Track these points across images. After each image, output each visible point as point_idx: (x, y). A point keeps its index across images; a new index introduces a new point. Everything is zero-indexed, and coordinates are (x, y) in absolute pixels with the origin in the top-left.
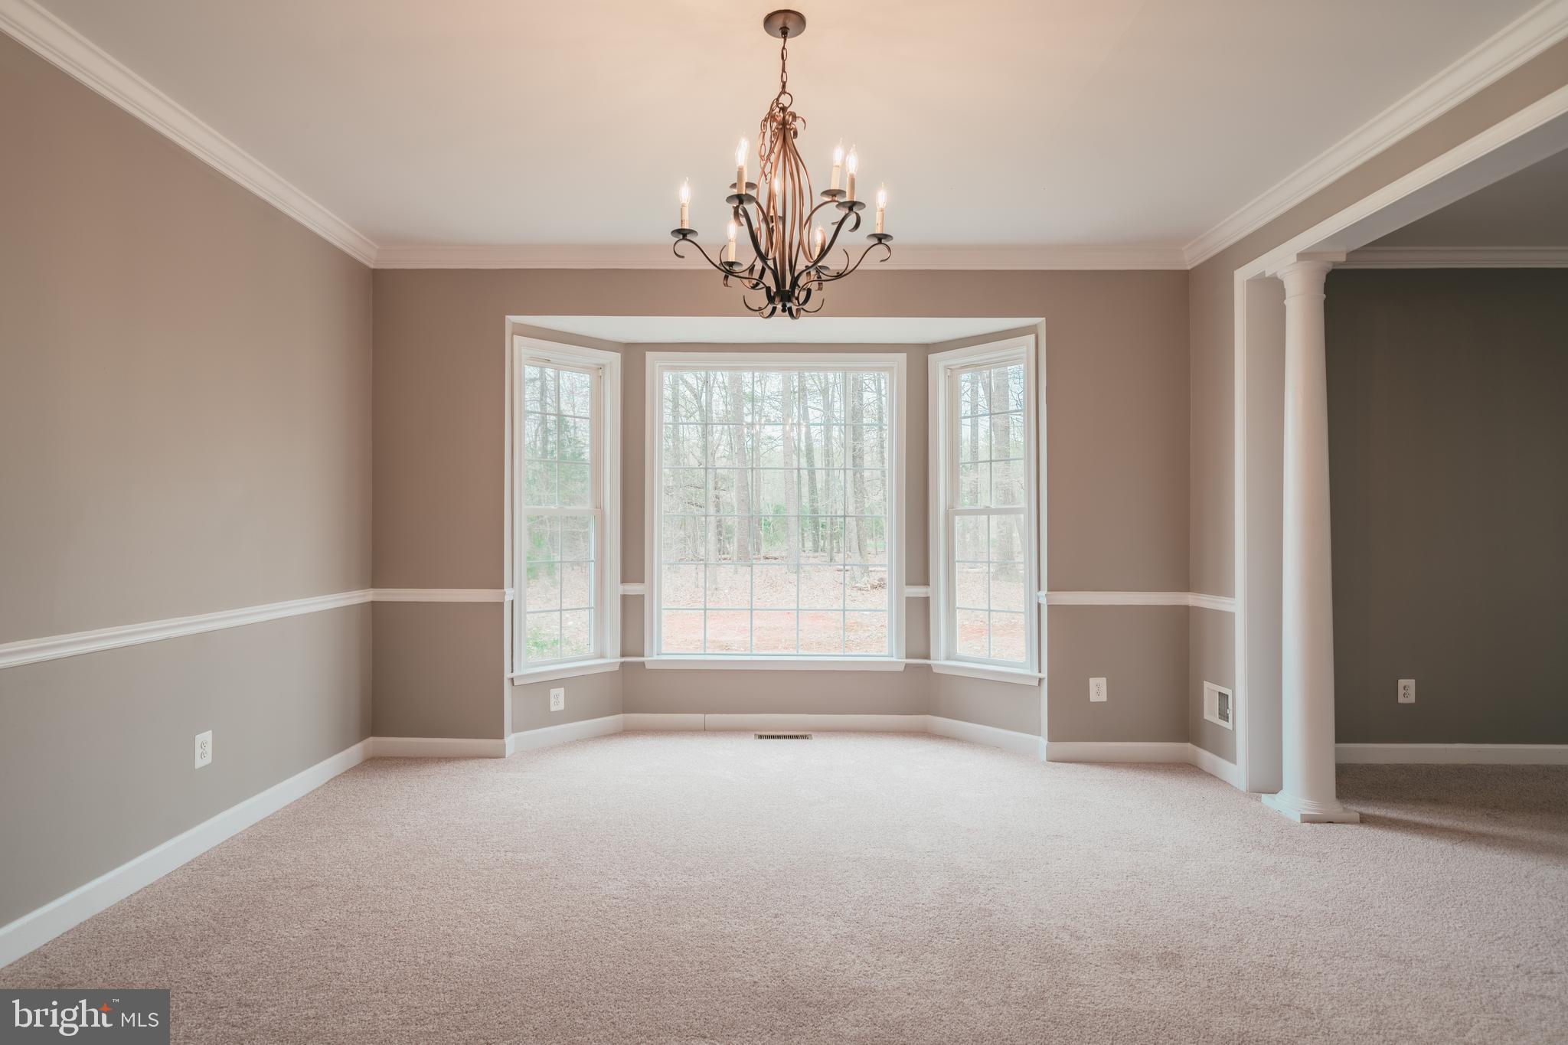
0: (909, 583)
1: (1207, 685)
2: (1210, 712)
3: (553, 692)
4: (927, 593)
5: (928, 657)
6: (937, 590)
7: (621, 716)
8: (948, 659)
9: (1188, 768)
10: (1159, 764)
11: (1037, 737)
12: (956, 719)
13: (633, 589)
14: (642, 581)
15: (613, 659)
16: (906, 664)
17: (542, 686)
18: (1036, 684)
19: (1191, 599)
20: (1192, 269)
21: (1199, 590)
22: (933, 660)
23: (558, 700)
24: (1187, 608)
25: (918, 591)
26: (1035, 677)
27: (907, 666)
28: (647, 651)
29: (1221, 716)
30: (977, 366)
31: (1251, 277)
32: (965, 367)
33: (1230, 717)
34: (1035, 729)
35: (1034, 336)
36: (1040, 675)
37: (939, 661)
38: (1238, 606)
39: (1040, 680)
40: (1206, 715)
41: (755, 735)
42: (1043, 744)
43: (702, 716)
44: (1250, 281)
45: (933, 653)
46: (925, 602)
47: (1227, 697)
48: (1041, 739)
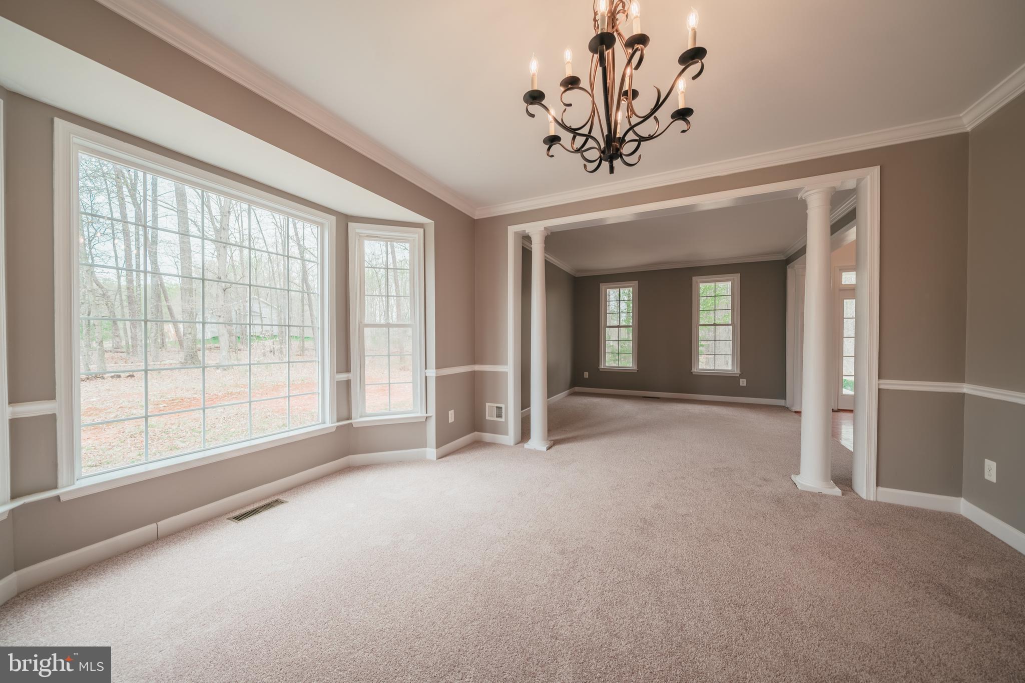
0: (338, 372)
1: (488, 404)
2: (490, 415)
4: (348, 377)
5: (349, 418)
6: (353, 376)
7: (14, 575)
8: (361, 417)
9: (478, 444)
10: (468, 445)
11: (424, 449)
12: (369, 453)
13: (34, 409)
14: (52, 398)
18: (425, 421)
19: (477, 368)
21: (482, 364)
22: (355, 419)
24: (476, 372)
25: (343, 377)
26: (423, 417)
27: (338, 427)
28: (62, 480)
29: (497, 416)
30: (379, 237)
31: (515, 231)
32: (370, 237)
33: (503, 416)
34: (424, 445)
35: (423, 229)
36: (427, 415)
37: (357, 420)
38: (509, 369)
39: (427, 417)
40: (488, 418)
41: (229, 519)
42: (431, 452)
43: (154, 525)
44: (516, 233)
45: (353, 415)
46: (348, 383)
47: (501, 408)
48: (428, 449)
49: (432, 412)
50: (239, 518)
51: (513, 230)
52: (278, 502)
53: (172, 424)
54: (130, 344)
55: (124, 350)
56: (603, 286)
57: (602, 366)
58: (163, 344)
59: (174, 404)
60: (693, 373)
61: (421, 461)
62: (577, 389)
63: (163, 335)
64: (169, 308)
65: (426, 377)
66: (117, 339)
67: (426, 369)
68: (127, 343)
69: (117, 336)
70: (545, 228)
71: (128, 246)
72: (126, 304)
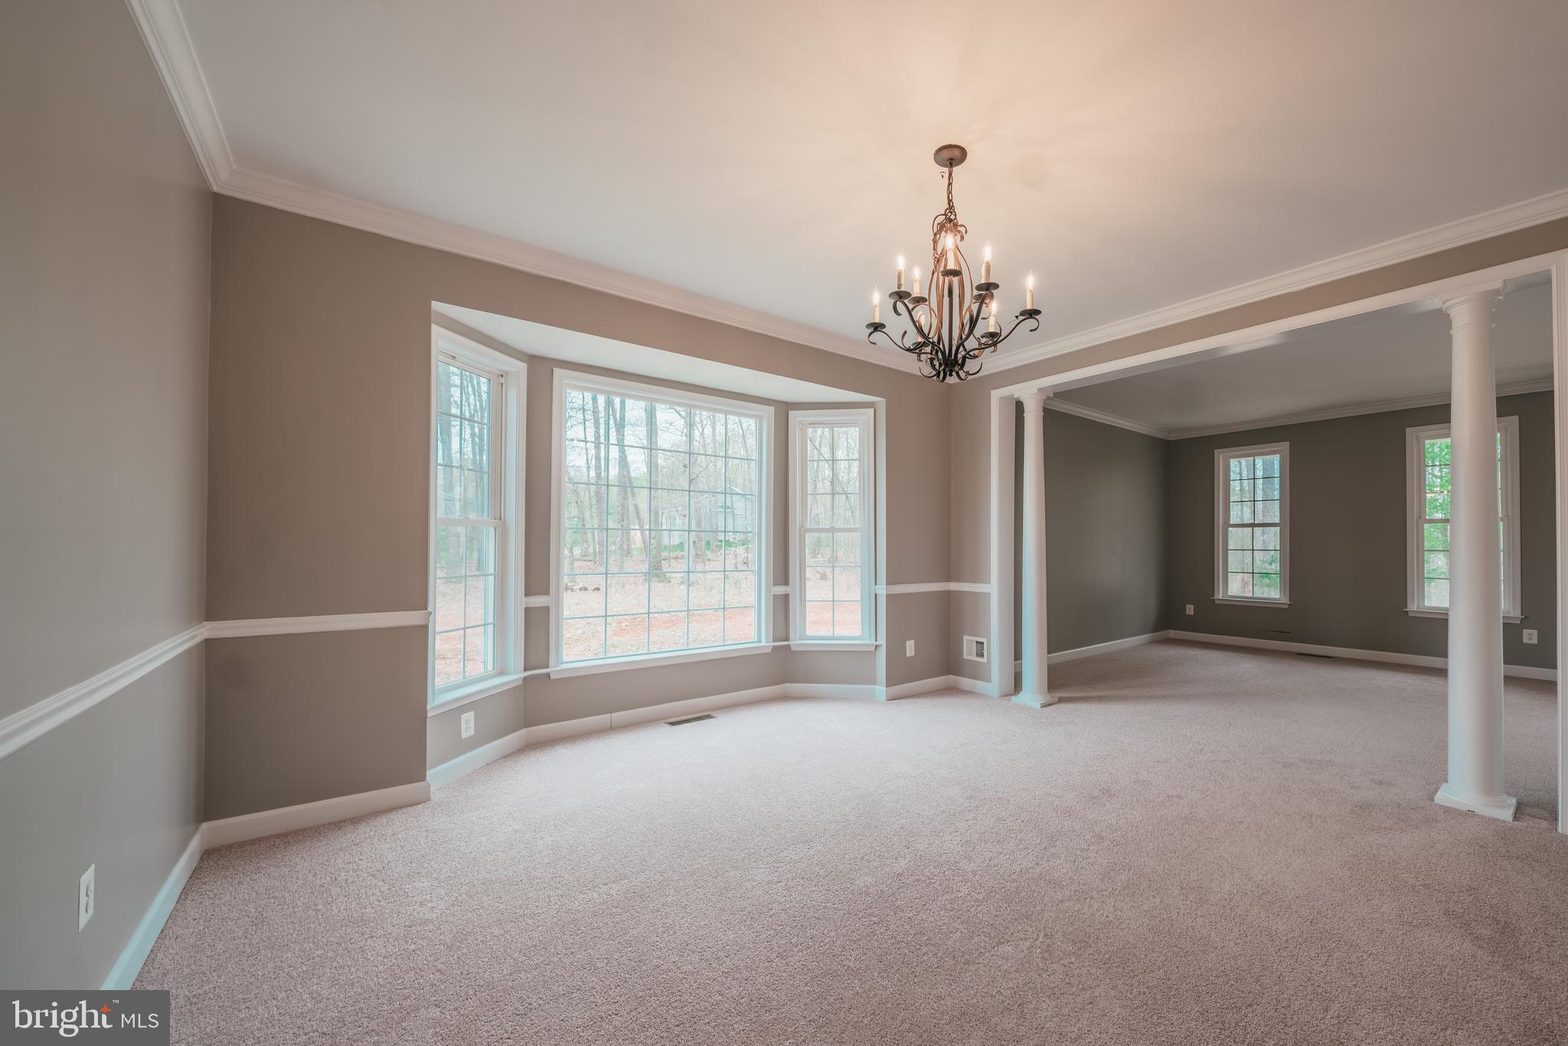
0: (775, 584)
1: (965, 638)
2: (968, 653)
3: (464, 717)
4: (786, 591)
5: (787, 639)
6: (792, 589)
7: (523, 731)
8: (800, 639)
10: (936, 691)
11: (872, 686)
12: (808, 683)
13: (538, 601)
14: (547, 593)
15: (515, 675)
16: (773, 647)
17: (455, 712)
18: (874, 650)
19: (953, 586)
20: (953, 384)
21: (958, 580)
22: (792, 641)
23: (468, 725)
24: (949, 592)
25: (781, 590)
26: (872, 645)
28: (552, 662)
29: (977, 655)
30: (825, 424)
31: (1002, 396)
32: (814, 424)
33: (985, 655)
34: (872, 680)
35: (873, 410)
36: (877, 643)
37: (795, 642)
38: (993, 588)
39: (876, 646)
40: (965, 657)
41: (665, 723)
42: (881, 690)
43: (609, 715)
44: (1003, 399)
45: (791, 637)
46: (786, 597)
47: (982, 643)
48: (877, 687)
49: (882, 640)
50: (673, 724)
51: (996, 395)
52: (708, 717)
53: (632, 646)
54: (597, 550)
55: (591, 558)
56: (1220, 455)
57: (1219, 595)
58: (628, 553)
59: (635, 624)
60: (1410, 614)
61: (869, 699)
62: (1172, 633)
63: (628, 539)
64: (636, 506)
65: (876, 595)
66: (585, 545)
67: (876, 584)
68: (595, 550)
69: (586, 541)
70: (1039, 389)
71: (597, 432)
72: (594, 501)
